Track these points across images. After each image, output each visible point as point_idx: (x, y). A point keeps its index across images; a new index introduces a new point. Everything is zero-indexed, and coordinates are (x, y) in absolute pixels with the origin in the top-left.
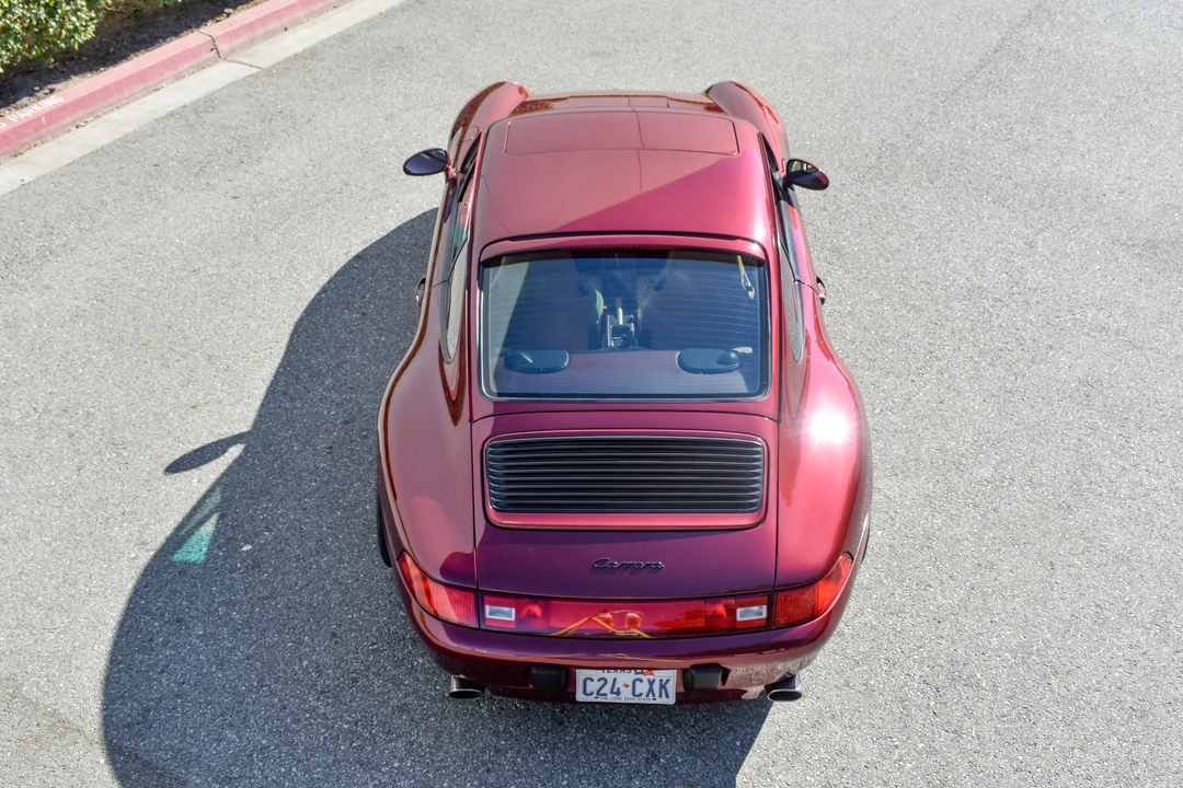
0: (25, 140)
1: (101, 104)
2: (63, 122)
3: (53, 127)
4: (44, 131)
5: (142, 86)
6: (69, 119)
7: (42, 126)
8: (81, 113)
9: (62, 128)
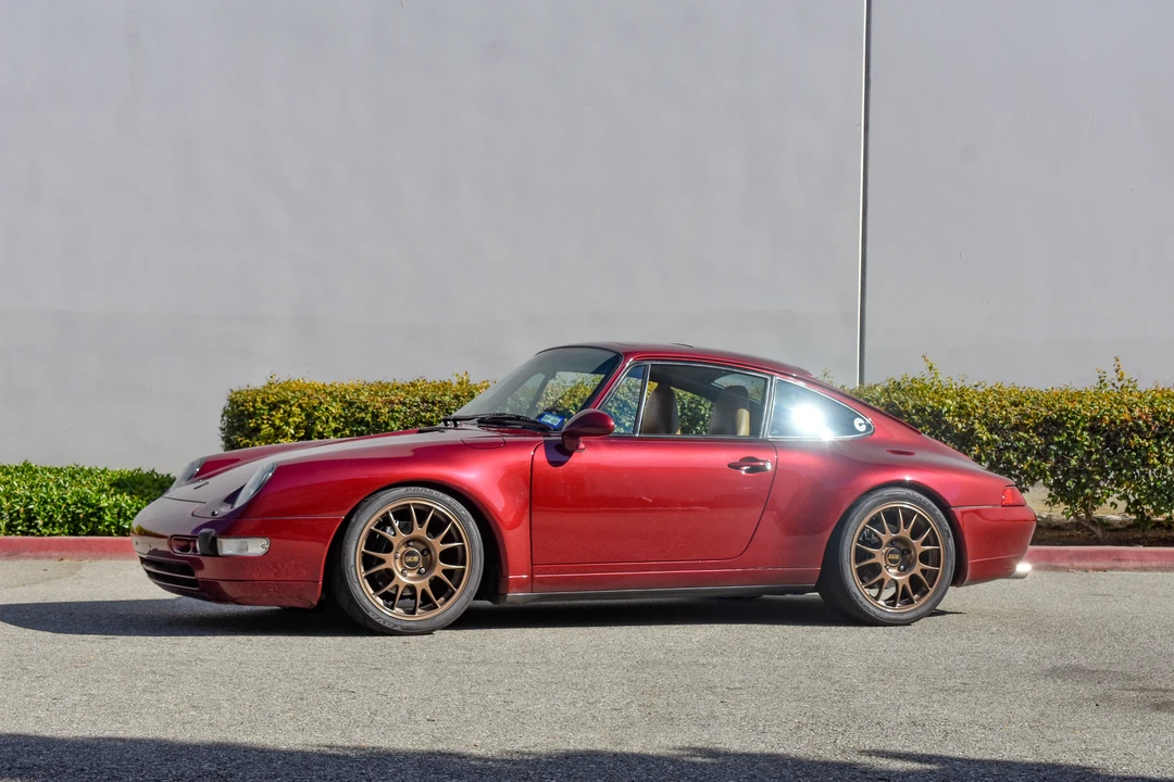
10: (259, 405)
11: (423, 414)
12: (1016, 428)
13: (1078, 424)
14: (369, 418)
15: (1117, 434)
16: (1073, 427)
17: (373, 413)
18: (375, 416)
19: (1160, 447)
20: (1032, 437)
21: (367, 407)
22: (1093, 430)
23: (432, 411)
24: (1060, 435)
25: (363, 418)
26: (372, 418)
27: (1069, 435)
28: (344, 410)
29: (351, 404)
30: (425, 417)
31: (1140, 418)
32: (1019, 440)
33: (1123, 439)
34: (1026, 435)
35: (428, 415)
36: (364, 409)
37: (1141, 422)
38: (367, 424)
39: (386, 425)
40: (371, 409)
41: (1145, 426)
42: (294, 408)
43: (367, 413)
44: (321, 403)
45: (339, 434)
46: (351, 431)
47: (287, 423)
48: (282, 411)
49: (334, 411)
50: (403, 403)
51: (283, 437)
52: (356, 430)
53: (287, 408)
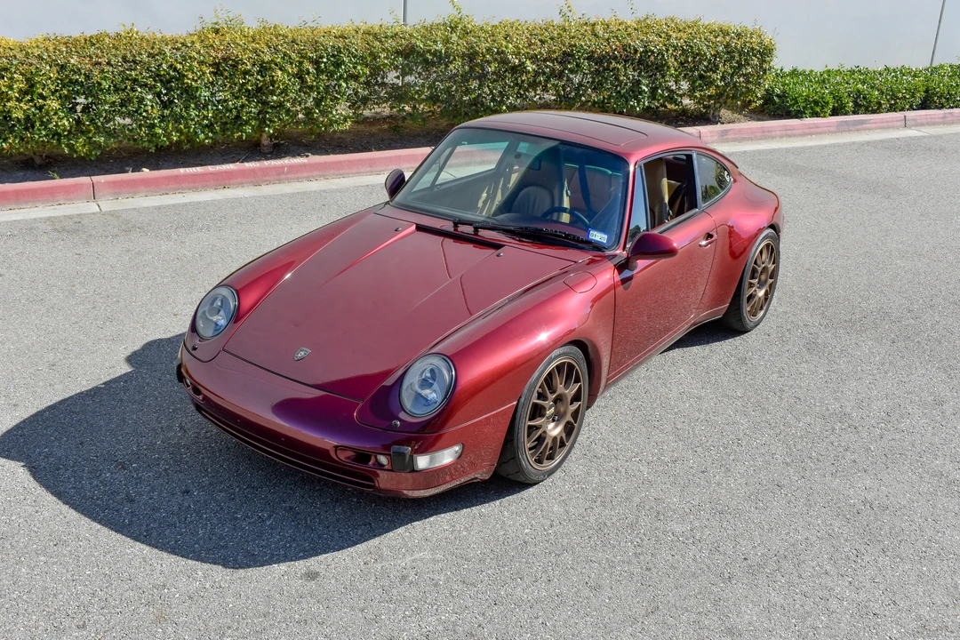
0: (267, 178)
1: (332, 171)
2: (299, 175)
3: (289, 176)
4: (284, 176)
5: (368, 169)
6: (305, 174)
7: (283, 173)
8: (315, 173)
9: (298, 178)
13: (582, 55)
14: (82, 79)
15: (602, 61)
16: (579, 58)
18: (87, 77)
19: (625, 69)
20: (555, 65)
21: (79, 70)
22: (590, 58)
23: (135, 69)
24: (571, 63)
25: (77, 80)
26: (85, 79)
27: (577, 62)
28: (58, 72)
29: (63, 67)
30: (131, 75)
31: (616, 49)
32: (547, 66)
33: (605, 64)
34: (552, 65)
35: (133, 73)
36: (78, 72)
37: (616, 52)
38: (81, 84)
39: (100, 84)
40: (83, 71)
41: (619, 55)
42: (15, 76)
43: (80, 75)
44: (37, 68)
45: (58, 94)
46: (69, 91)
47: (11, 88)
48: (6, 79)
49: (52, 75)
50: (109, 64)
51: (8, 101)
52: (73, 90)
53: (9, 75)
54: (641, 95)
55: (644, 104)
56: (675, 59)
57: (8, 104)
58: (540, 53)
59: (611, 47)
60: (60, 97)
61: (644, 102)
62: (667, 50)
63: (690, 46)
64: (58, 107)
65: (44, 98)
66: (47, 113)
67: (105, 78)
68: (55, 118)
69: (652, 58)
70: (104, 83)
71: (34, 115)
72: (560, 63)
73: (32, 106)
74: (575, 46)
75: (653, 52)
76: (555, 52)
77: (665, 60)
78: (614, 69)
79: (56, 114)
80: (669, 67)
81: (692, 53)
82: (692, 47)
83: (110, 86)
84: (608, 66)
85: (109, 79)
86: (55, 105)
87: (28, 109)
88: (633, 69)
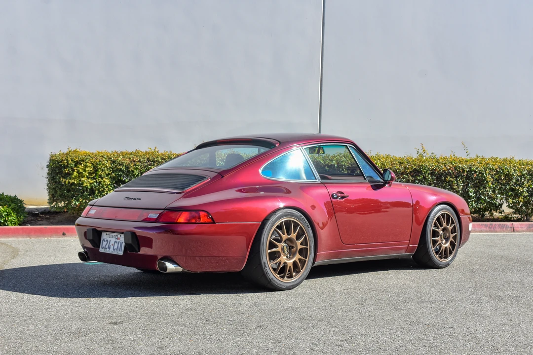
10: (70, 162)
11: (149, 167)
12: (402, 174)
13: (427, 171)
14: (124, 168)
15: (441, 176)
16: (425, 173)
17: (126, 166)
18: (127, 168)
19: (457, 181)
20: (409, 177)
21: (122, 163)
22: (432, 174)
24: (419, 176)
25: (121, 169)
26: (125, 168)
27: (423, 176)
28: (111, 164)
29: (114, 162)
31: (450, 169)
32: (404, 178)
33: (443, 178)
34: (407, 176)
36: (122, 164)
37: (450, 171)
38: (123, 172)
39: (133, 171)
40: (125, 164)
41: (452, 172)
42: (88, 164)
43: (123, 166)
44: (100, 161)
45: (109, 176)
46: (115, 174)
47: (85, 171)
48: (82, 165)
49: (108, 165)
50: (140, 161)
51: (82, 178)
52: (118, 174)
53: (85, 164)
54: (470, 199)
55: (473, 206)
56: (492, 177)
57: (82, 179)
58: (399, 169)
59: (447, 168)
60: (111, 178)
61: (472, 204)
62: (485, 171)
63: (502, 169)
64: (109, 183)
65: (102, 178)
66: (103, 187)
67: (136, 169)
68: (107, 189)
69: (475, 175)
70: (135, 171)
71: (95, 187)
72: (412, 176)
73: (95, 182)
74: (422, 165)
75: (475, 172)
76: (408, 169)
77: (485, 177)
78: (449, 181)
79: (107, 187)
80: (487, 182)
81: (504, 174)
82: (503, 170)
83: (139, 173)
84: (445, 179)
85: (139, 169)
86: (108, 181)
87: (92, 183)
88: (463, 182)
